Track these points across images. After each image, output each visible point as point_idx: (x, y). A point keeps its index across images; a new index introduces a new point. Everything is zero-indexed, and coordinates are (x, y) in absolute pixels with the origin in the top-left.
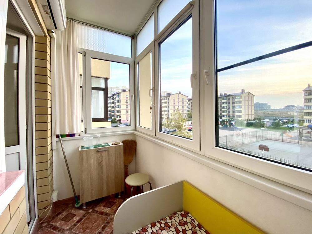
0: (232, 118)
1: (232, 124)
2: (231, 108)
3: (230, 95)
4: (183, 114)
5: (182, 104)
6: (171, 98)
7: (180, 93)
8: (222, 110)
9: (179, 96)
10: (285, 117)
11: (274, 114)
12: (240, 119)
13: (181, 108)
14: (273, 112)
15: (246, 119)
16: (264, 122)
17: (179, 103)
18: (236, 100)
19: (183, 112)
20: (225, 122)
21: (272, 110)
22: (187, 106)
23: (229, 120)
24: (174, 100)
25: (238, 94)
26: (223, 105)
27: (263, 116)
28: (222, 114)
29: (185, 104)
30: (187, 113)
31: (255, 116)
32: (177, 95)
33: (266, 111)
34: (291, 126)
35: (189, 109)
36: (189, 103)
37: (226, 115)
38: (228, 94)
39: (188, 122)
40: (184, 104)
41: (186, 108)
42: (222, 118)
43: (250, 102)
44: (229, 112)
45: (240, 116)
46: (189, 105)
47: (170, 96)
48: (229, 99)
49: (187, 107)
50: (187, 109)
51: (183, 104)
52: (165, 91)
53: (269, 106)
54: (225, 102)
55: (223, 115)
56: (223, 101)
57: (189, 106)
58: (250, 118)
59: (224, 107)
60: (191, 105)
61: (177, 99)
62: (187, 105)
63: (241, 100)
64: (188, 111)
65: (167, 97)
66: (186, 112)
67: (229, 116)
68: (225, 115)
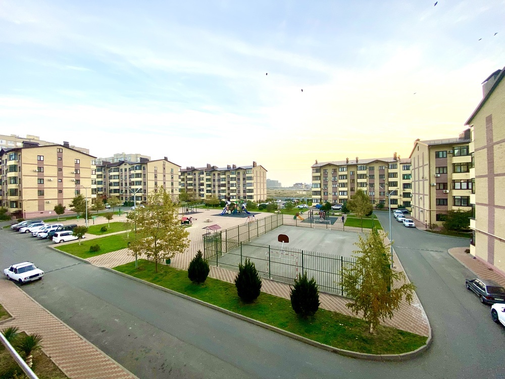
0: (243, 199)
1: (243, 207)
2: (241, 185)
3: (240, 168)
4: (173, 195)
5: (170, 179)
6: (150, 167)
7: (166, 159)
8: (231, 188)
9: (164, 165)
10: (296, 197)
11: (285, 194)
12: (252, 200)
13: (168, 184)
14: (283, 191)
15: (258, 200)
16: (277, 203)
17: (164, 176)
18: (247, 175)
19: (172, 191)
20: (236, 206)
21: (282, 188)
22: (180, 182)
23: (239, 202)
24: (156, 171)
25: (249, 168)
26: (231, 182)
27: (275, 196)
28: (231, 194)
29: (176, 178)
30: (179, 193)
31: (268, 196)
32: (162, 162)
33: (277, 190)
34: (302, 207)
35: (183, 187)
36: (182, 177)
37: (236, 196)
38: (238, 166)
39: (182, 208)
40: (174, 179)
41: (177, 186)
42: (231, 200)
43: (262, 178)
44: (239, 192)
45: (251, 197)
46: (183, 180)
47: (146, 164)
48: (239, 173)
49: (180, 184)
50: (180, 187)
51: (172, 178)
52: (137, 155)
53: (280, 184)
54: (234, 178)
55: (232, 196)
56: (231, 176)
57: (182, 182)
58: (262, 199)
59: (232, 185)
60: (185, 181)
61: (160, 170)
62: (180, 180)
63: (252, 175)
64: (181, 190)
65: (141, 166)
66: (177, 192)
67: (239, 198)
68: (234, 196)
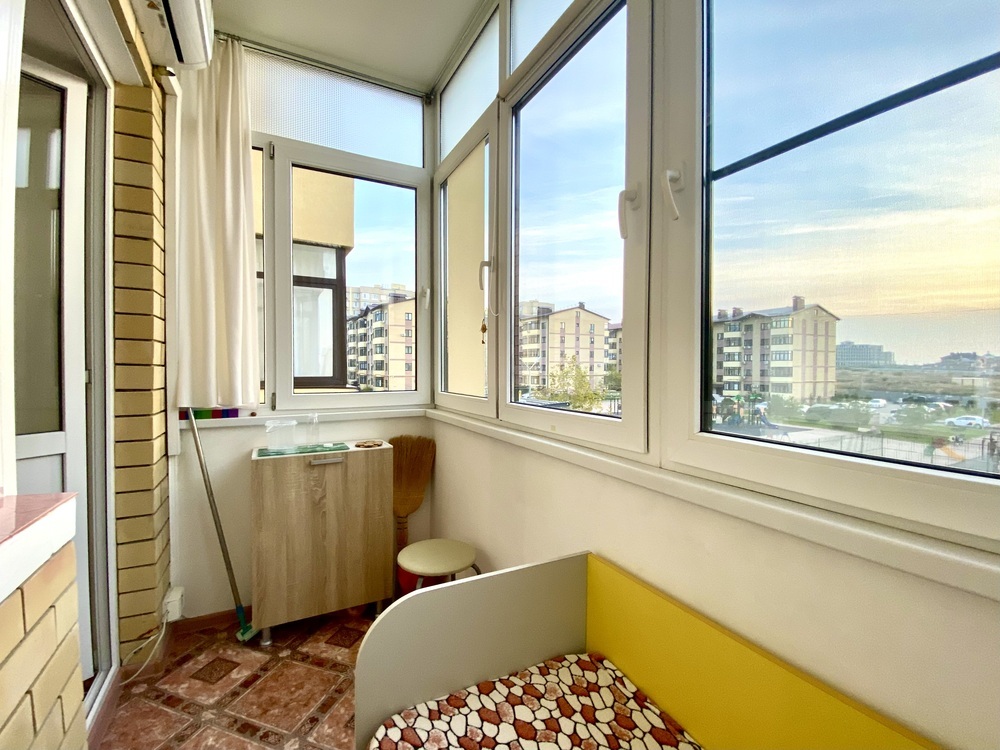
0: (758, 391)
1: (757, 412)
2: (756, 358)
3: (753, 316)
4: (591, 377)
5: (588, 345)
6: (554, 323)
7: (582, 306)
8: (726, 364)
9: (578, 317)
10: (944, 393)
11: (907, 383)
12: (786, 396)
13: (584, 356)
14: (900, 374)
15: (807, 395)
16: (868, 407)
17: (578, 339)
18: (773, 332)
19: (591, 369)
20: (736, 406)
21: (896, 366)
22: (606, 351)
23: (747, 399)
24: (563, 330)
25: (779, 313)
26: (726, 350)
27: (866, 388)
28: (726, 378)
29: (599, 342)
30: (605, 373)
31: (837, 387)
32: (574, 313)
33: (877, 372)
34: (964, 423)
35: (613, 362)
36: (611, 340)
37: (739, 383)
38: (746, 311)
39: (608, 402)
40: (596, 345)
41: (602, 360)
42: (725, 393)
43: (821, 340)
44: (749, 374)
45: (785, 388)
46: (613, 346)
47: (548, 317)
48: (749, 328)
49: (607, 354)
50: (607, 361)
51: (592, 342)
52: (532, 302)
53: (889, 355)
54: (734, 339)
55: (729, 383)
56: (727, 335)
57: (611, 351)
58: (820, 393)
59: (730, 357)
60: (618, 347)
61: (571, 328)
62: (607, 347)
63: (790, 331)
64: (608, 367)
65: (538, 323)
66: (600, 371)
67: (748, 387)
68: (734, 383)
